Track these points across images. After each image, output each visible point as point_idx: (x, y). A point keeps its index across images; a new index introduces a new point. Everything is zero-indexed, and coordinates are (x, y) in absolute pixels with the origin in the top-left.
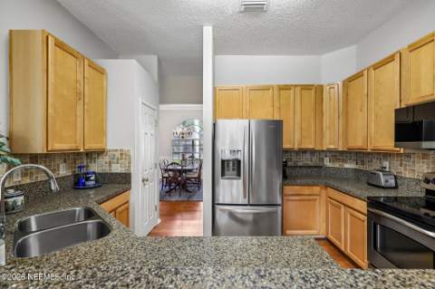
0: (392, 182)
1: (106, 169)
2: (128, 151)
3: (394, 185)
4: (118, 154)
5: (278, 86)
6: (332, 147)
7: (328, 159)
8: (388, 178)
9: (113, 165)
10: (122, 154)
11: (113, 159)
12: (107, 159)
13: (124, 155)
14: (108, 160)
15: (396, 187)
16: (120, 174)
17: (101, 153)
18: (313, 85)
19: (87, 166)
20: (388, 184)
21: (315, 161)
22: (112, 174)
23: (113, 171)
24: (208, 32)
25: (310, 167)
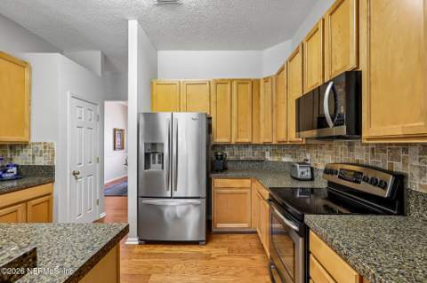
0: (308, 174)
1: (30, 162)
2: (51, 143)
3: (309, 177)
4: (41, 147)
5: (215, 80)
6: (267, 140)
7: (268, 153)
8: (304, 170)
9: (36, 158)
10: (45, 147)
11: (36, 152)
12: (30, 152)
13: (48, 148)
14: (31, 154)
15: (312, 179)
16: (43, 167)
17: (24, 145)
18: (250, 80)
19: (11, 159)
20: (304, 176)
21: (257, 155)
22: (35, 166)
23: (36, 164)
24: (133, 26)
25: (252, 161)
